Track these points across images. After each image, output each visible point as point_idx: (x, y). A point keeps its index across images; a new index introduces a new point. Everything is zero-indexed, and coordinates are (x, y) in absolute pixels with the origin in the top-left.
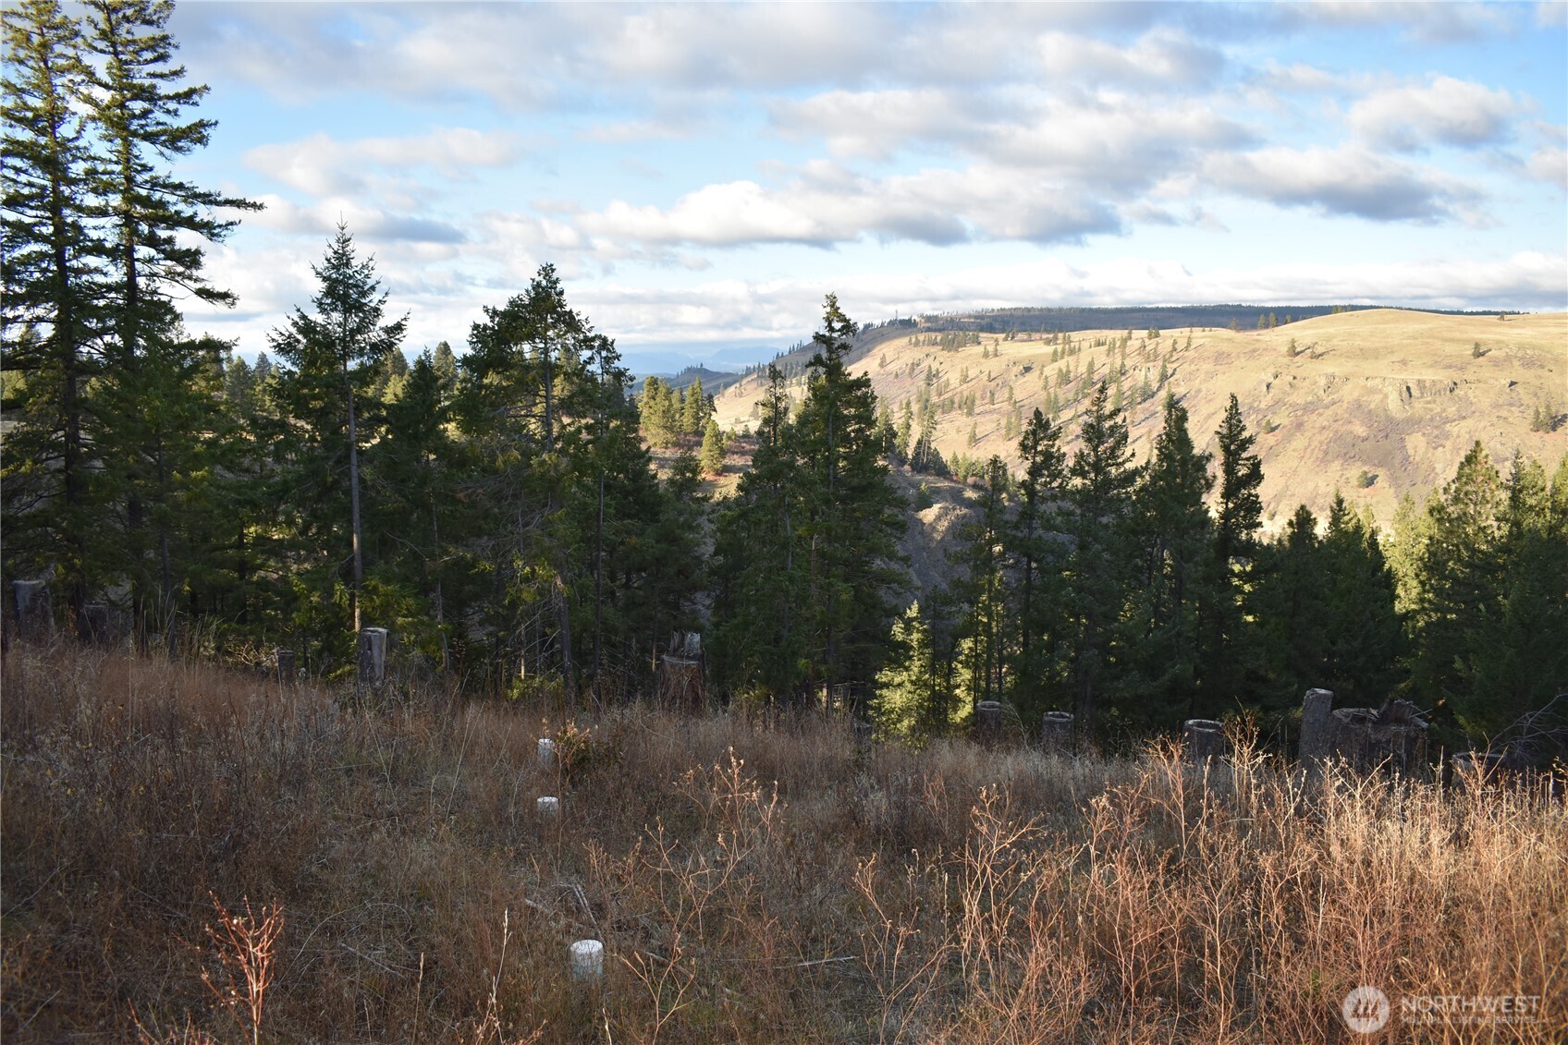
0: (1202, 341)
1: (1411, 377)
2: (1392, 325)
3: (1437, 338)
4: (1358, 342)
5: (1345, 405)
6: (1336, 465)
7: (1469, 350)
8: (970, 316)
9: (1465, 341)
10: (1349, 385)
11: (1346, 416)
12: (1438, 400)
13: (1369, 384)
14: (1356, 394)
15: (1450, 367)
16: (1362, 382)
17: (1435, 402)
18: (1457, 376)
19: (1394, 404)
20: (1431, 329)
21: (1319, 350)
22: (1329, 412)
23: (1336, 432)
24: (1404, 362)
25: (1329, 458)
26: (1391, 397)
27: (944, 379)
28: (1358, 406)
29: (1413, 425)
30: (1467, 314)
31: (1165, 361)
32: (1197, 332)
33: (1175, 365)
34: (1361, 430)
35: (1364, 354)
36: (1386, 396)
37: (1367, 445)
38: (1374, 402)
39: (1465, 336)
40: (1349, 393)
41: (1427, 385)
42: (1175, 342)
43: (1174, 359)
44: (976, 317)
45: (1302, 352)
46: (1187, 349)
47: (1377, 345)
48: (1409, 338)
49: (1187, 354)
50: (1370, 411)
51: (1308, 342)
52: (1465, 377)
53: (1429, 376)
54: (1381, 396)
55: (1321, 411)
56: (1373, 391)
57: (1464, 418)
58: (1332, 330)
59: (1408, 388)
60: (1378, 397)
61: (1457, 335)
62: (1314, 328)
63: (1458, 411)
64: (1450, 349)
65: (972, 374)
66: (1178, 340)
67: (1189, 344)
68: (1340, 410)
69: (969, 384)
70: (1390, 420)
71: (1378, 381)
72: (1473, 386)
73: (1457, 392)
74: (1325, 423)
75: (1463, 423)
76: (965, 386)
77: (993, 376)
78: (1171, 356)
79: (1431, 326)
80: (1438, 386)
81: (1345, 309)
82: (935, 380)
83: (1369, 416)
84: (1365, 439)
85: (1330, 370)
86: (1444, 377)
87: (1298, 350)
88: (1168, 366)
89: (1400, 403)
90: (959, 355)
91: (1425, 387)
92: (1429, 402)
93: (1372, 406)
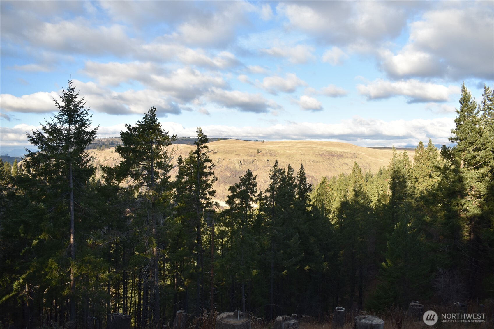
0: (181, 148)
1: (241, 159)
2: (235, 144)
3: (247, 148)
4: (226, 149)
5: (224, 167)
6: (222, 185)
7: (256, 151)
8: (105, 139)
9: (255, 149)
10: (225, 161)
11: (224, 170)
12: (249, 165)
13: (230, 161)
14: (226, 164)
15: (251, 156)
16: (228, 160)
17: (248, 166)
18: (253, 158)
19: (237, 166)
20: (245, 145)
21: (216, 151)
22: (219, 169)
23: (222, 175)
24: (239, 155)
25: (220, 183)
26: (236, 165)
27: (98, 159)
28: (227, 167)
29: (243, 172)
30: (252, 141)
31: (170, 154)
32: (179, 145)
33: (173, 155)
34: (228, 174)
35: (228, 152)
36: (235, 164)
37: (230, 179)
38: (232, 166)
39: (255, 147)
40: (224, 163)
41: (246, 161)
42: (173, 148)
43: (173, 154)
44: (107, 140)
45: (210, 152)
46: (177, 150)
47: (231, 149)
48: (240, 147)
49: (177, 152)
50: (231, 169)
51: (212, 148)
52: (255, 159)
53: (246, 158)
54: (233, 164)
55: (217, 169)
56: (231, 163)
57: (256, 170)
58: (218, 145)
59: (241, 162)
60: (233, 165)
61: (253, 147)
62: (213, 145)
63: (254, 168)
64: (251, 151)
65: (108, 158)
66: (174, 148)
67: (177, 149)
68: (222, 168)
69: (107, 162)
70: (236, 171)
71: (232, 160)
72: (258, 161)
73: (254, 163)
74: (218, 172)
75: (256, 172)
76: (105, 162)
77: (115, 159)
78: (172, 153)
79: (245, 144)
80: (249, 161)
81: (222, 139)
82: (95, 160)
83: (231, 170)
84: (230, 177)
85: (219, 157)
86: (250, 159)
87: (209, 151)
88: (171, 156)
89: (239, 166)
90: (103, 152)
91: (245, 162)
92: (246, 166)
93: (231, 167)
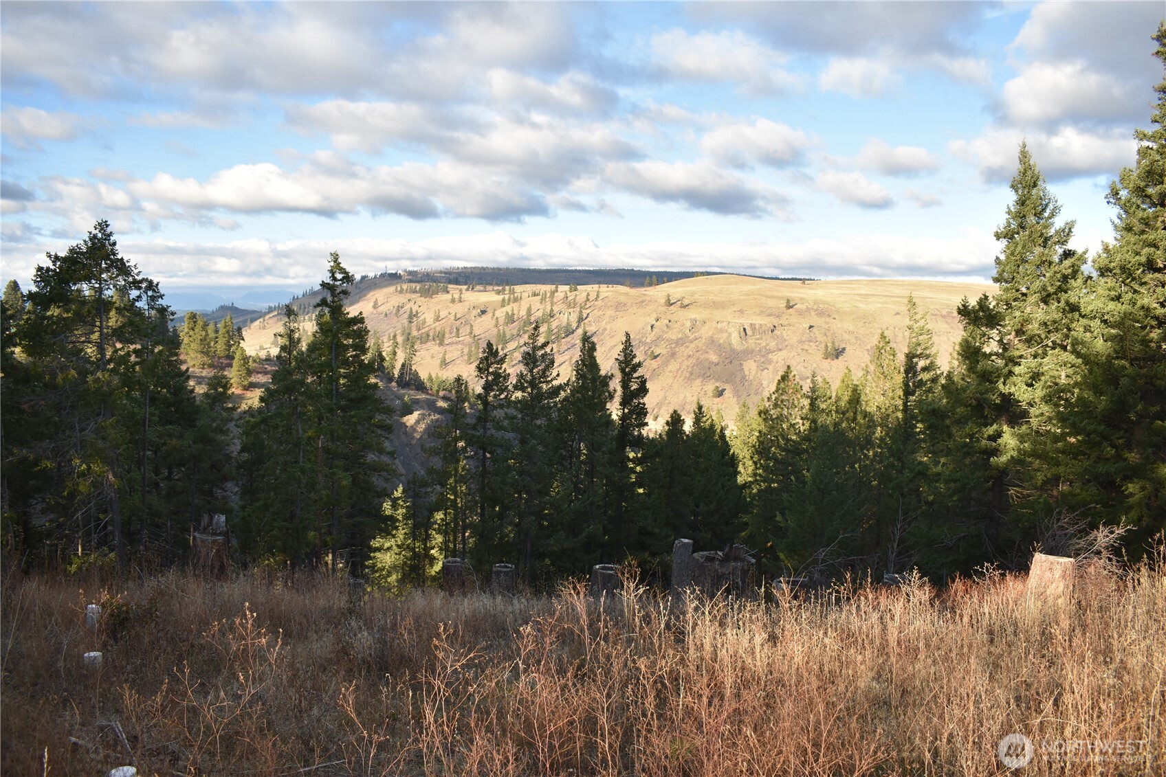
0: (606, 294)
1: (746, 322)
2: (734, 286)
3: (763, 295)
4: (711, 297)
5: (703, 341)
6: (698, 382)
7: (783, 304)
8: (441, 272)
9: (781, 298)
10: (706, 327)
11: (704, 348)
12: (764, 337)
13: (719, 326)
14: (710, 333)
15: (770, 315)
16: (714, 324)
17: (762, 339)
18: (775, 321)
19: (735, 340)
20: (759, 289)
21: (686, 302)
22: (693, 345)
23: (698, 359)
24: (742, 312)
25: (693, 377)
26: (733, 336)
27: (422, 318)
28: (712, 341)
29: (748, 354)
30: (782, 279)
31: (581, 308)
32: (604, 288)
33: (588, 311)
34: (714, 358)
35: (716, 305)
36: (730, 335)
37: (719, 368)
38: (722, 338)
39: (781, 294)
40: (706, 332)
41: (757, 327)
42: (588, 295)
43: (587, 306)
44: (445, 273)
45: (674, 303)
46: (596, 299)
47: (724, 299)
48: (745, 295)
49: (596, 303)
50: (720, 345)
51: (679, 296)
52: (781, 322)
53: (758, 321)
54: (727, 335)
55: (687, 344)
56: (721, 331)
57: (781, 350)
58: (694, 289)
59: (744, 329)
60: (725, 335)
61: (775, 294)
62: (683, 287)
63: (777, 345)
64: (771, 303)
65: (443, 314)
66: (590, 293)
67: (598, 296)
68: (700, 344)
69: (441, 322)
70: (733, 351)
71: (725, 324)
72: (786, 328)
73: (776, 332)
74: (691, 353)
75: (780, 353)
76: (437, 324)
77: (458, 316)
78: (586, 304)
79: (758, 287)
80: (764, 328)
81: (703, 274)
82: (415, 319)
83: (719, 348)
84: (717, 364)
85: (693, 316)
86: (767, 322)
87: (672, 302)
88: (583, 311)
89: (739, 339)
90: (433, 300)
91: (755, 329)
92: (758, 339)
93: (721, 341)
